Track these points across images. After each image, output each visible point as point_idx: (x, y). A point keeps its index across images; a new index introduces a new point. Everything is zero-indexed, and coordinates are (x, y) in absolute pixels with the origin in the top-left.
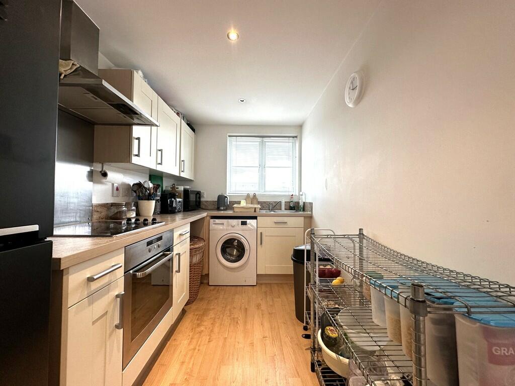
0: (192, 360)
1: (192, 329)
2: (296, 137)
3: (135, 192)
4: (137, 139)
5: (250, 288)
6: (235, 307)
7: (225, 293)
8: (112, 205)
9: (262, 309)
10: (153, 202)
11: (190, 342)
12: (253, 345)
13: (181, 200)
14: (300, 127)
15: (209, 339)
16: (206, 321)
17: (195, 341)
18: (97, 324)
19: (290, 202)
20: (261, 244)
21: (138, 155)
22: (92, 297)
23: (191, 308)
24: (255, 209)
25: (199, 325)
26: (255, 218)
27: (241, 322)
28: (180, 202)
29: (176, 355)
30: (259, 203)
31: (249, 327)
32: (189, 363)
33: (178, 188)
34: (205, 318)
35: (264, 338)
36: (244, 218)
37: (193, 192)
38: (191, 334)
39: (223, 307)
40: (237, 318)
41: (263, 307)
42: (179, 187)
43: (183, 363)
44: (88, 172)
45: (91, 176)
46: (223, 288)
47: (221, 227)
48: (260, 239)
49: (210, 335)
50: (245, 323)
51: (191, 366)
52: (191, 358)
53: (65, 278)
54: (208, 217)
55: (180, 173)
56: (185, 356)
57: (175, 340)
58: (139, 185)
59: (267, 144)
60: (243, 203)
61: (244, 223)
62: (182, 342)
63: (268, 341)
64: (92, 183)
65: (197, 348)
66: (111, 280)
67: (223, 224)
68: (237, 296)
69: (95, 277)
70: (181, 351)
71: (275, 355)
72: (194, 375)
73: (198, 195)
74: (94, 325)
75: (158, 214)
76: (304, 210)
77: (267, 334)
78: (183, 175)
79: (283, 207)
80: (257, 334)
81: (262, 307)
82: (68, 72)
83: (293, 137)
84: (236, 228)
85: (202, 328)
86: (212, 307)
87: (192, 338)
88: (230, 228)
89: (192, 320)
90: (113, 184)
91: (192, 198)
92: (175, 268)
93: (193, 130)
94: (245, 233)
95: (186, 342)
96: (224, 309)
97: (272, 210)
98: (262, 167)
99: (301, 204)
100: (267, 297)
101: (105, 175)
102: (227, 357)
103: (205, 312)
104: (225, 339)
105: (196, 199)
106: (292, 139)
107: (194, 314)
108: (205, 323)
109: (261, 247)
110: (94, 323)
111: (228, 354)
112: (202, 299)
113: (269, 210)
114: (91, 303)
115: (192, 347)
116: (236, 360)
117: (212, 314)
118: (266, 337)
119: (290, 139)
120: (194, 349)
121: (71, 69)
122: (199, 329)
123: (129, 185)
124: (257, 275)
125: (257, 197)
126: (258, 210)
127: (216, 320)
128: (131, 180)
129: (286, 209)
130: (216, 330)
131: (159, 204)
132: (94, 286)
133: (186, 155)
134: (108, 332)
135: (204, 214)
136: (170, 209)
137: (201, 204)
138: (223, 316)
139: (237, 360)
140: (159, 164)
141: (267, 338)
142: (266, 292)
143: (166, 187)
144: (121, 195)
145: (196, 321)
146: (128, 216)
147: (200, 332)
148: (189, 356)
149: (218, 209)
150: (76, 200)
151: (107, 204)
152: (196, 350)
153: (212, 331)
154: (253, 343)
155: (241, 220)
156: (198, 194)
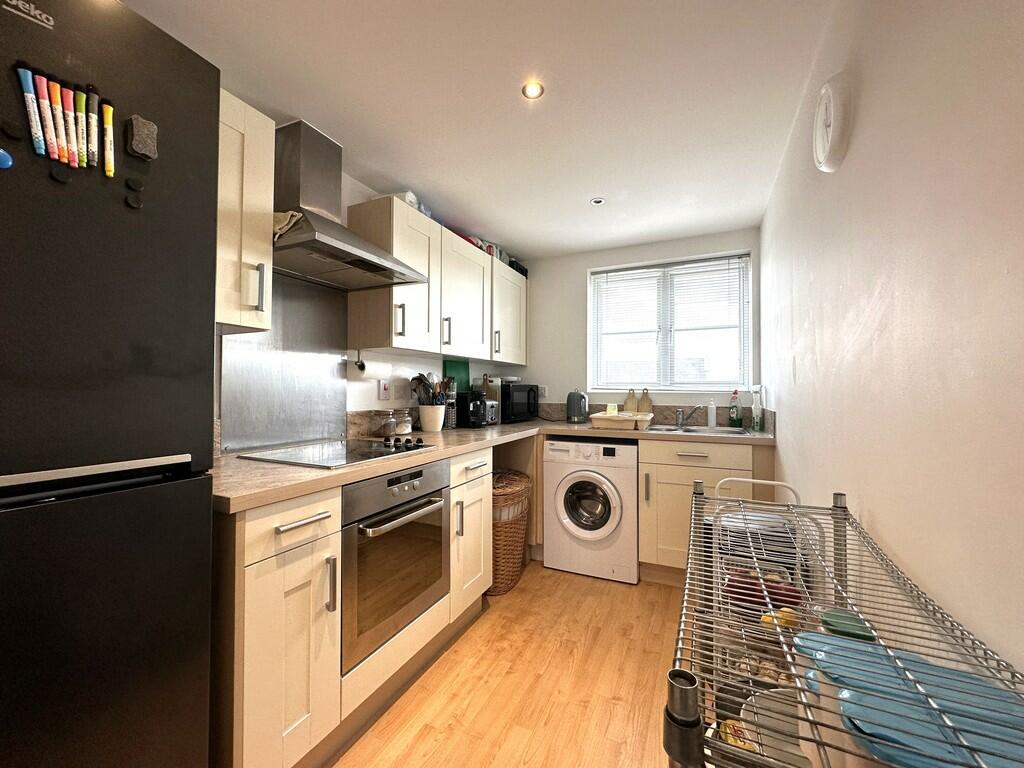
0: (470, 697)
1: (489, 641)
2: (748, 255)
3: (415, 391)
4: (400, 307)
5: (622, 587)
6: (578, 619)
7: (569, 586)
8: (378, 413)
9: (631, 637)
10: (441, 410)
11: (478, 663)
12: (586, 708)
13: (494, 403)
14: (756, 229)
15: (510, 668)
16: (516, 633)
17: (485, 664)
18: (292, 596)
19: (730, 408)
20: (647, 498)
21: (401, 334)
22: (283, 557)
23: (498, 602)
24: (636, 425)
25: (502, 637)
26: (634, 442)
27: (578, 654)
28: (492, 407)
29: (450, 679)
30: (654, 409)
31: (590, 669)
32: (464, 699)
33: (492, 382)
34: (516, 627)
35: (614, 699)
36: (610, 443)
37: (521, 388)
38: (484, 649)
39: (555, 615)
40: (574, 643)
41: (635, 634)
42: (494, 379)
43: (455, 695)
44: (340, 364)
45: (345, 370)
46: (568, 576)
47: (564, 457)
48: (645, 487)
49: (513, 661)
50: (587, 657)
51: (464, 706)
52: (469, 692)
53: (238, 525)
54: (541, 436)
55: (491, 357)
56: (464, 684)
57: (456, 651)
58: (420, 380)
59: (676, 279)
60: (612, 411)
61: (609, 453)
62: (466, 658)
63: (621, 710)
64: (345, 380)
65: (485, 677)
66: (317, 535)
67: (568, 451)
68: (590, 599)
69: (282, 529)
70: (458, 675)
71: (626, 742)
72: (464, 723)
73: (532, 394)
74: (288, 598)
75: (453, 428)
76: (762, 429)
77: (623, 694)
78: (497, 358)
79: (712, 418)
80: (604, 688)
81: (633, 632)
82: (284, 231)
83: (740, 257)
84: (592, 460)
85: (505, 644)
86: (536, 609)
87: (482, 659)
88: (581, 460)
89: (493, 625)
90: (379, 381)
91: (519, 398)
92: (454, 527)
93: (524, 272)
94: (613, 473)
95: (471, 661)
96: (556, 618)
97: (682, 425)
98: (666, 330)
99: (756, 413)
100: (652, 614)
101: (362, 367)
102: (530, 713)
103: (521, 616)
104: (539, 676)
105: (529, 399)
106: (737, 260)
107: (500, 616)
108: (513, 637)
109: (649, 505)
110: (287, 594)
111: (533, 706)
112: (523, 590)
113: (677, 425)
114: (282, 564)
115: (477, 673)
116: (542, 724)
117: (530, 622)
118: (619, 699)
119: (731, 261)
120: (480, 678)
121: (289, 222)
122: (498, 645)
123: (406, 380)
124: (640, 564)
125: (652, 397)
126: (644, 426)
127: (535, 636)
128: (409, 372)
129: (719, 424)
130: (528, 654)
131: (453, 412)
132: (287, 541)
133: (506, 320)
134: (312, 613)
135: (533, 431)
136: (472, 419)
137: (540, 409)
138: (550, 632)
139: (546, 724)
140: (447, 343)
141: (620, 703)
142: (652, 604)
143: (474, 379)
144: (392, 397)
145: (498, 629)
146: (398, 431)
147: (499, 651)
148: (468, 687)
149: (569, 420)
150: (322, 408)
151: (371, 411)
152: (482, 682)
153: (520, 654)
154: (588, 702)
155: (602, 446)
156: (533, 391)
